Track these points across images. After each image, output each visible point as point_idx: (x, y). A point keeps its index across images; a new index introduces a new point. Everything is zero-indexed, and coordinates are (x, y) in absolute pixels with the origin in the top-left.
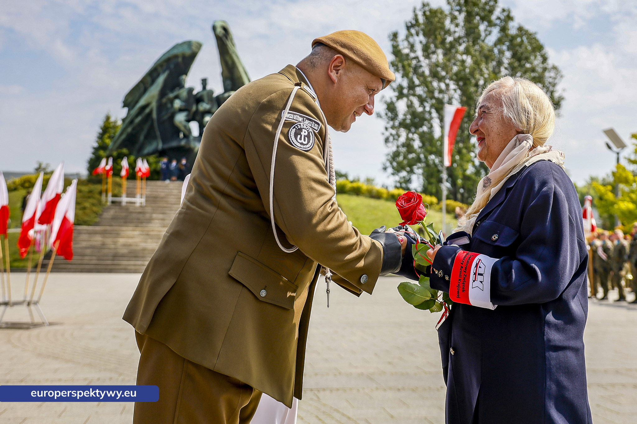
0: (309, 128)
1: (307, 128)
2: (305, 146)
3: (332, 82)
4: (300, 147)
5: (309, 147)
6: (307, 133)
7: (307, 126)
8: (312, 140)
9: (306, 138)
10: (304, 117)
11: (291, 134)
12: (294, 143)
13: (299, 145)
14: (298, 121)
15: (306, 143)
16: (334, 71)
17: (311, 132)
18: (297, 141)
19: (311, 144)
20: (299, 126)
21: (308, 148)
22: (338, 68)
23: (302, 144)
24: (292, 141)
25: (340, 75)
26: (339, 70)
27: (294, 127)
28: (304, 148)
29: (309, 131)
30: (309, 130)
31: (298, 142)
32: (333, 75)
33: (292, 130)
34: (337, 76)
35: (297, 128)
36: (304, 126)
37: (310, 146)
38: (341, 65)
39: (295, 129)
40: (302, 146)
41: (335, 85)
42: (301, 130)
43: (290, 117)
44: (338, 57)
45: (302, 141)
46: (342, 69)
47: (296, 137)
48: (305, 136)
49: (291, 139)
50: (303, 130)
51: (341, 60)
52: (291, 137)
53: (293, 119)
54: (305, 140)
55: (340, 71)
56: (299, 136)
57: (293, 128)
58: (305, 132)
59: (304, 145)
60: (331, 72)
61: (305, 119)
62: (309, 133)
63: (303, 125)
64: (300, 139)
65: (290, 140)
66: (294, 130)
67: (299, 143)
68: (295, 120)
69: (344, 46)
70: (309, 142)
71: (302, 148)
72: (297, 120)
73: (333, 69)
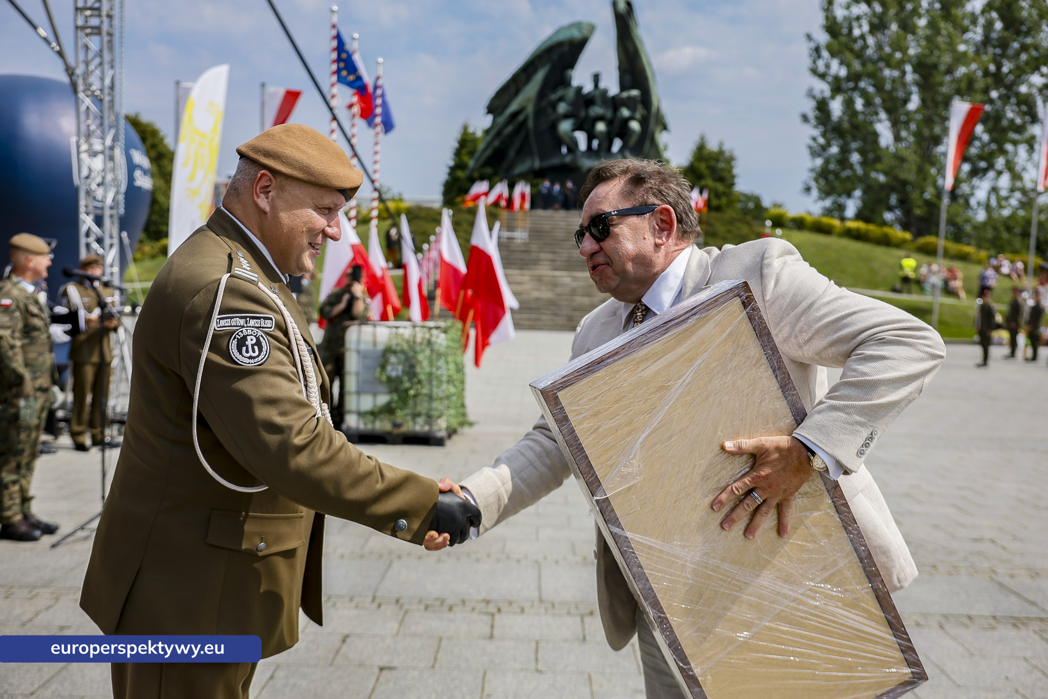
0: (257, 332)
1: (254, 333)
2: (257, 359)
3: (263, 212)
4: (249, 363)
5: (263, 358)
6: (254, 341)
7: (252, 330)
8: (266, 346)
9: (256, 348)
10: (245, 318)
11: (232, 349)
12: (239, 360)
13: (247, 361)
14: (238, 326)
16: (262, 196)
17: (262, 336)
18: (243, 356)
19: (265, 352)
20: (241, 334)
21: (261, 360)
22: (268, 190)
23: (250, 358)
24: (236, 358)
25: (272, 199)
26: (270, 192)
27: (235, 337)
28: (255, 363)
29: (257, 336)
30: (257, 334)
31: (245, 357)
32: (263, 202)
33: (232, 343)
34: (268, 202)
35: (240, 338)
36: (248, 332)
37: (263, 356)
38: (269, 185)
39: (236, 339)
40: (252, 361)
41: (269, 214)
42: (244, 338)
43: (227, 324)
44: (263, 175)
45: (251, 353)
46: (274, 188)
47: (240, 351)
48: (253, 346)
49: (234, 355)
50: (248, 337)
51: (268, 178)
52: (233, 353)
53: (231, 326)
54: (254, 351)
55: (270, 194)
56: (244, 349)
57: (234, 339)
58: (252, 340)
59: (254, 358)
60: (258, 197)
61: (248, 319)
62: (258, 339)
63: (247, 330)
64: (247, 352)
65: (232, 358)
66: (235, 342)
67: (247, 358)
68: (234, 326)
69: (269, 154)
70: (260, 350)
71: (252, 363)
72: (236, 326)
73: (261, 193)
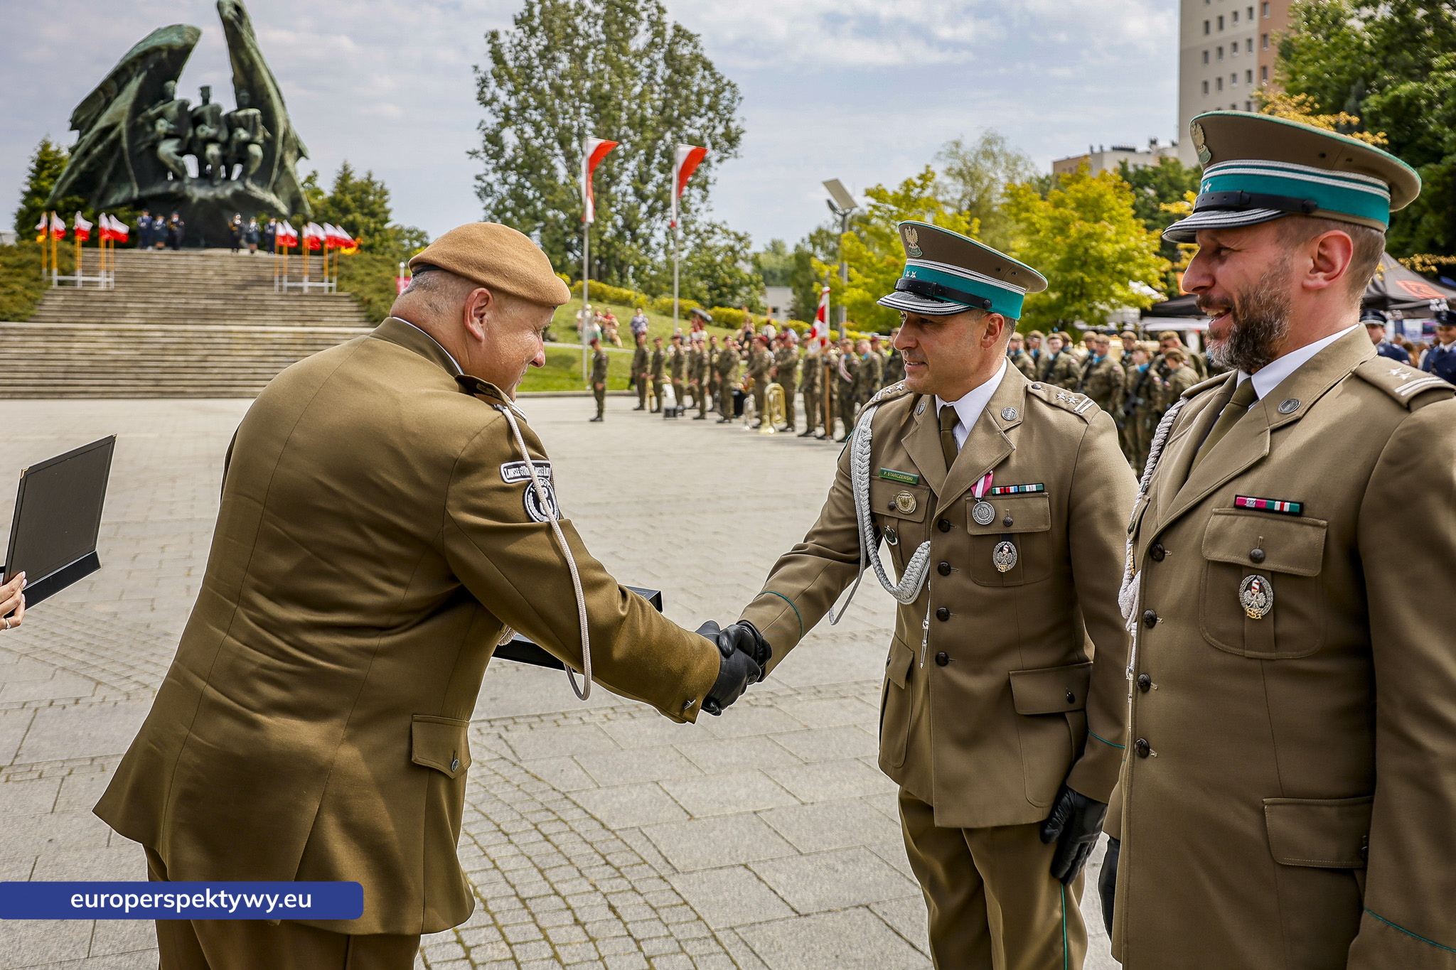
3: (478, 340)
16: (477, 320)
25: (488, 323)
32: (479, 329)
34: (482, 327)
38: (485, 306)
41: (483, 343)
44: (478, 294)
46: (490, 309)
51: (485, 297)
55: (486, 317)
60: (471, 320)
69: (483, 267)
73: (475, 315)
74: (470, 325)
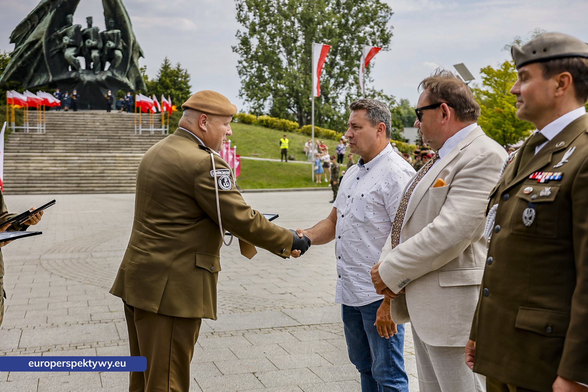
10: (221, 171)
11: (220, 185)
13: (226, 188)
15: (228, 186)
22: (205, 121)
23: (227, 187)
25: (207, 125)
26: (205, 123)
32: (204, 128)
33: (220, 182)
40: (228, 188)
41: (207, 132)
42: (224, 179)
44: (202, 116)
46: (208, 120)
47: (223, 185)
48: (227, 182)
51: (205, 117)
55: (206, 123)
56: (224, 183)
68: (218, 175)
73: (203, 123)
74: (201, 126)
